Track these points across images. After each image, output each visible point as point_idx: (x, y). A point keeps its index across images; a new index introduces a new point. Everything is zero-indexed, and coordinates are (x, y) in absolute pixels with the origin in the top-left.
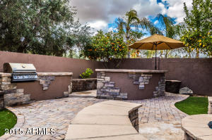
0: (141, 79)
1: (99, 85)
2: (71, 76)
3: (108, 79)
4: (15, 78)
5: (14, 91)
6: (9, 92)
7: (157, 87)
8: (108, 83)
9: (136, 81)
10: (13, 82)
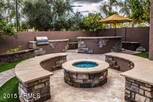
0: (100, 43)
1: (79, 46)
2: (67, 41)
3: (83, 42)
4: (38, 44)
5: (38, 49)
6: (36, 50)
7: (114, 47)
8: (83, 45)
9: (97, 43)
10: (38, 45)
